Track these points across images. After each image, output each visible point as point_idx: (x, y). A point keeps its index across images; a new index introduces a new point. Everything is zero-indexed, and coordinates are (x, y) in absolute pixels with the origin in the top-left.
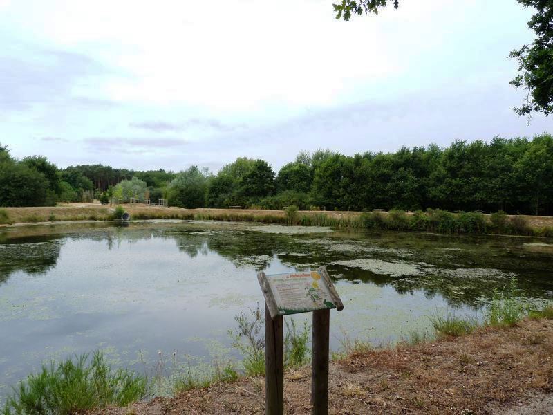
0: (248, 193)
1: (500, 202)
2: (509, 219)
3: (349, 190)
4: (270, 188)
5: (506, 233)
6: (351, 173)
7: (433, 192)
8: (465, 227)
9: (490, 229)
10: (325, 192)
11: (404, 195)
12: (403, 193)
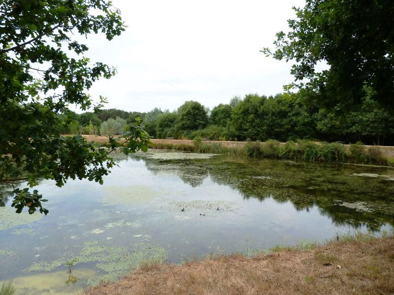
0: (183, 128)
1: (373, 134)
2: (366, 150)
3: (254, 124)
4: (201, 124)
5: (361, 162)
6: (257, 111)
7: (319, 126)
8: (325, 156)
9: (347, 158)
10: (237, 126)
11: (296, 129)
12: (296, 126)
